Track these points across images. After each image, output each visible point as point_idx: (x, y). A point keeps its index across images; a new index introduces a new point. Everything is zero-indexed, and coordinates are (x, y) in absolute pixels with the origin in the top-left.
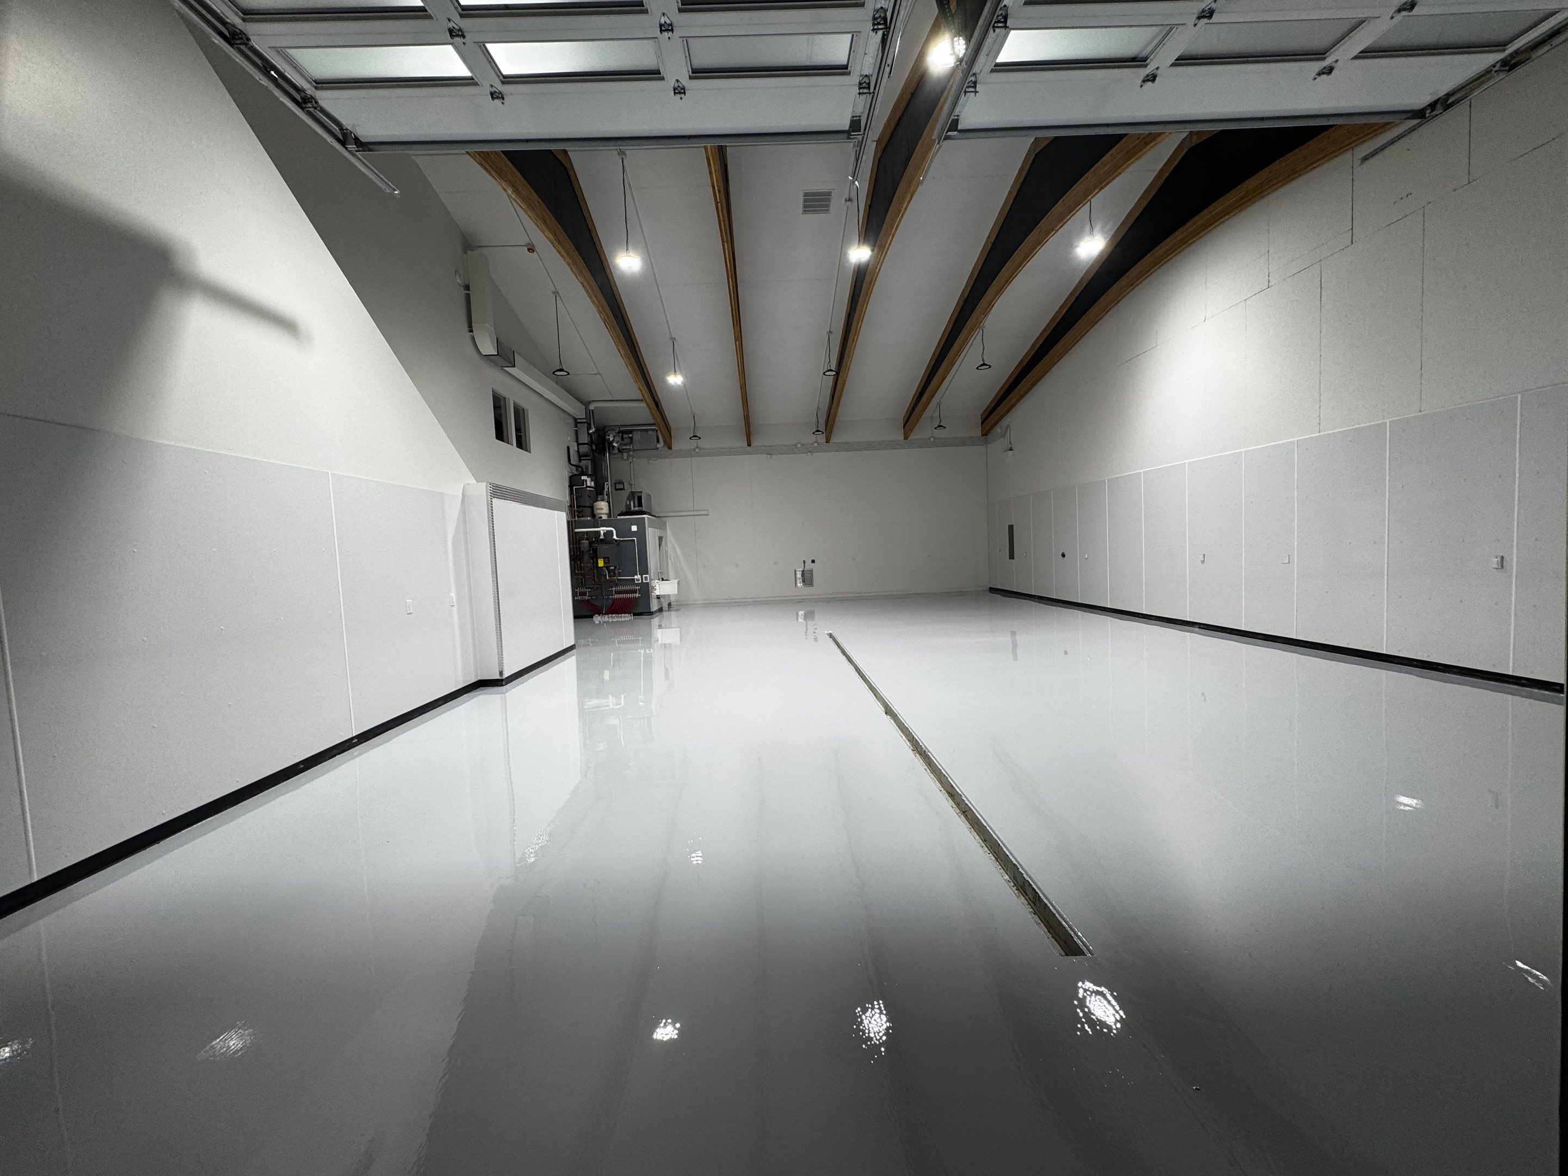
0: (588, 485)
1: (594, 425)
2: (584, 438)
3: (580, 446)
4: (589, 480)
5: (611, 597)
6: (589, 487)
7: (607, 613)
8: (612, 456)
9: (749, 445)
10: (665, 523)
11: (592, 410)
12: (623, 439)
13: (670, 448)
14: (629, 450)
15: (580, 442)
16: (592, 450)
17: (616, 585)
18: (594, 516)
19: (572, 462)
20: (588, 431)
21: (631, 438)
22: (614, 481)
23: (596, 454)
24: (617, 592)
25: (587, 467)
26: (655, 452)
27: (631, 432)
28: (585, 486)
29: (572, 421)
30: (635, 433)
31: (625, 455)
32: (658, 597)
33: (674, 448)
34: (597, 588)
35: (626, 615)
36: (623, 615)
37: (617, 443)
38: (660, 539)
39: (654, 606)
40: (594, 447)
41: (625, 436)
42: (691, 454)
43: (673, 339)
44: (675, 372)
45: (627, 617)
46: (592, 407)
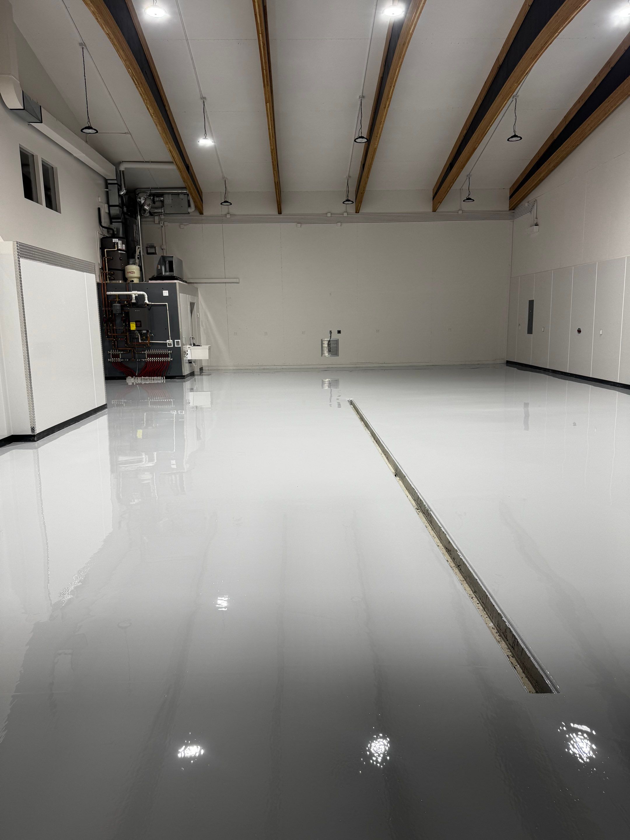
0: (119, 248)
1: (125, 187)
2: (115, 200)
3: (111, 208)
4: (120, 242)
5: (143, 360)
6: (120, 250)
7: (140, 375)
8: (144, 220)
9: (280, 212)
10: (197, 289)
11: (123, 171)
12: (154, 202)
13: (201, 213)
14: (159, 214)
15: (110, 204)
16: (123, 212)
17: (149, 348)
18: (125, 279)
19: (103, 224)
20: (119, 193)
21: (162, 202)
22: (145, 246)
23: (127, 217)
24: (149, 356)
25: (118, 230)
26: (186, 217)
27: (162, 195)
28: (116, 249)
29: (102, 182)
30: (166, 196)
31: (157, 218)
32: (190, 362)
33: (205, 213)
34: (130, 350)
35: (159, 378)
36: (155, 378)
37: (148, 205)
38: (192, 305)
39: (186, 370)
40: (125, 209)
41: (157, 199)
42: (222, 219)
43: (203, 99)
44: (206, 133)
45: (159, 380)
46: (122, 168)
